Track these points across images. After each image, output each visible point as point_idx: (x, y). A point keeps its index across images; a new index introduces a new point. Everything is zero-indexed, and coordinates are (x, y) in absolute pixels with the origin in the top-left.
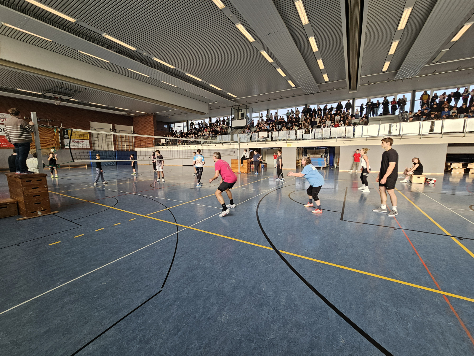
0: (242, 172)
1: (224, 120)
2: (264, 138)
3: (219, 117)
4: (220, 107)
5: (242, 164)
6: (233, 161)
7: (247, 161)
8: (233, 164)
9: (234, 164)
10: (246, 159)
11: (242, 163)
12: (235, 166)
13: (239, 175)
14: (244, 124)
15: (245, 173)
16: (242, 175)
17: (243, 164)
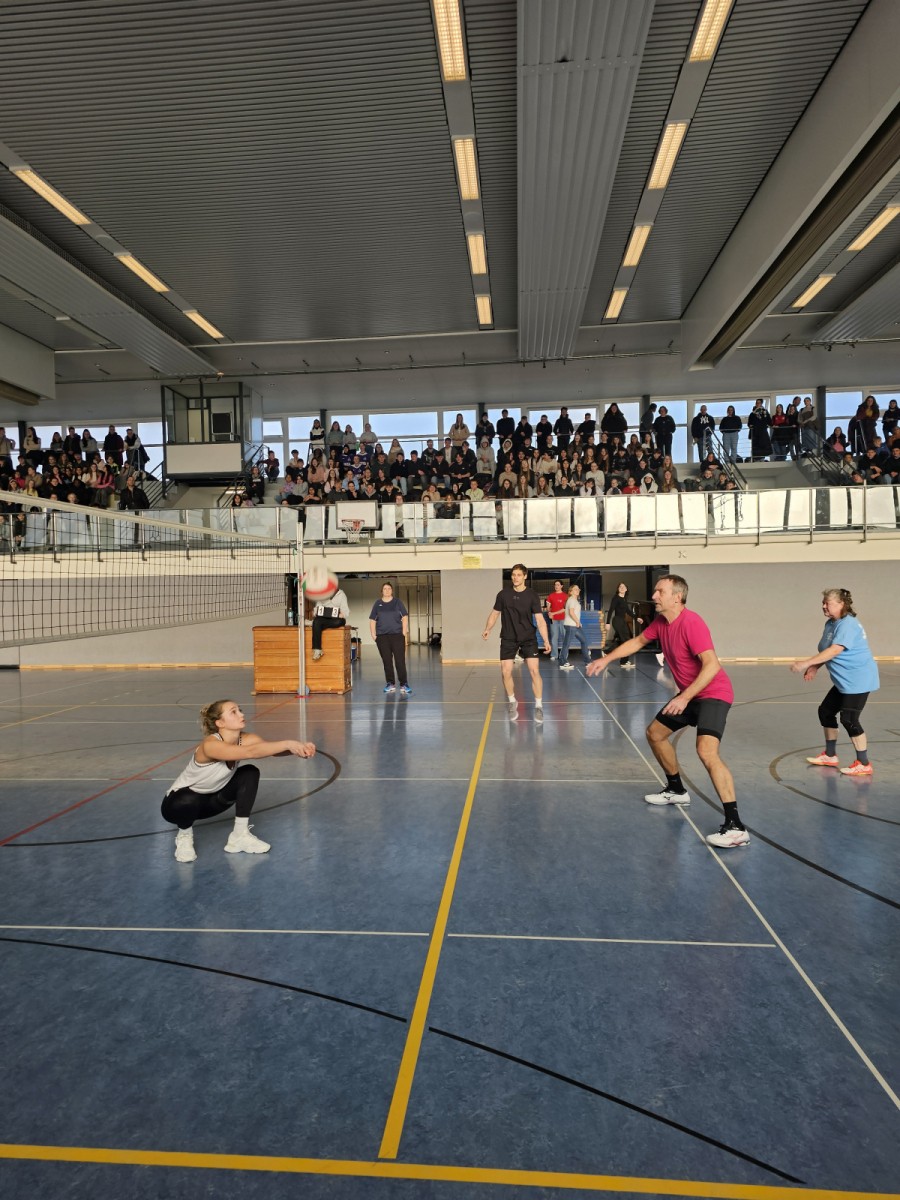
0: (318, 686)
1: (113, 441)
2: (365, 530)
3: (83, 422)
4: (109, 378)
5: (317, 652)
6: (266, 635)
7: (342, 635)
8: (262, 652)
9: (269, 652)
10: (338, 622)
11: (317, 643)
12: (275, 659)
13: (302, 703)
14: (236, 467)
15: (334, 693)
16: (317, 701)
17: (319, 647)
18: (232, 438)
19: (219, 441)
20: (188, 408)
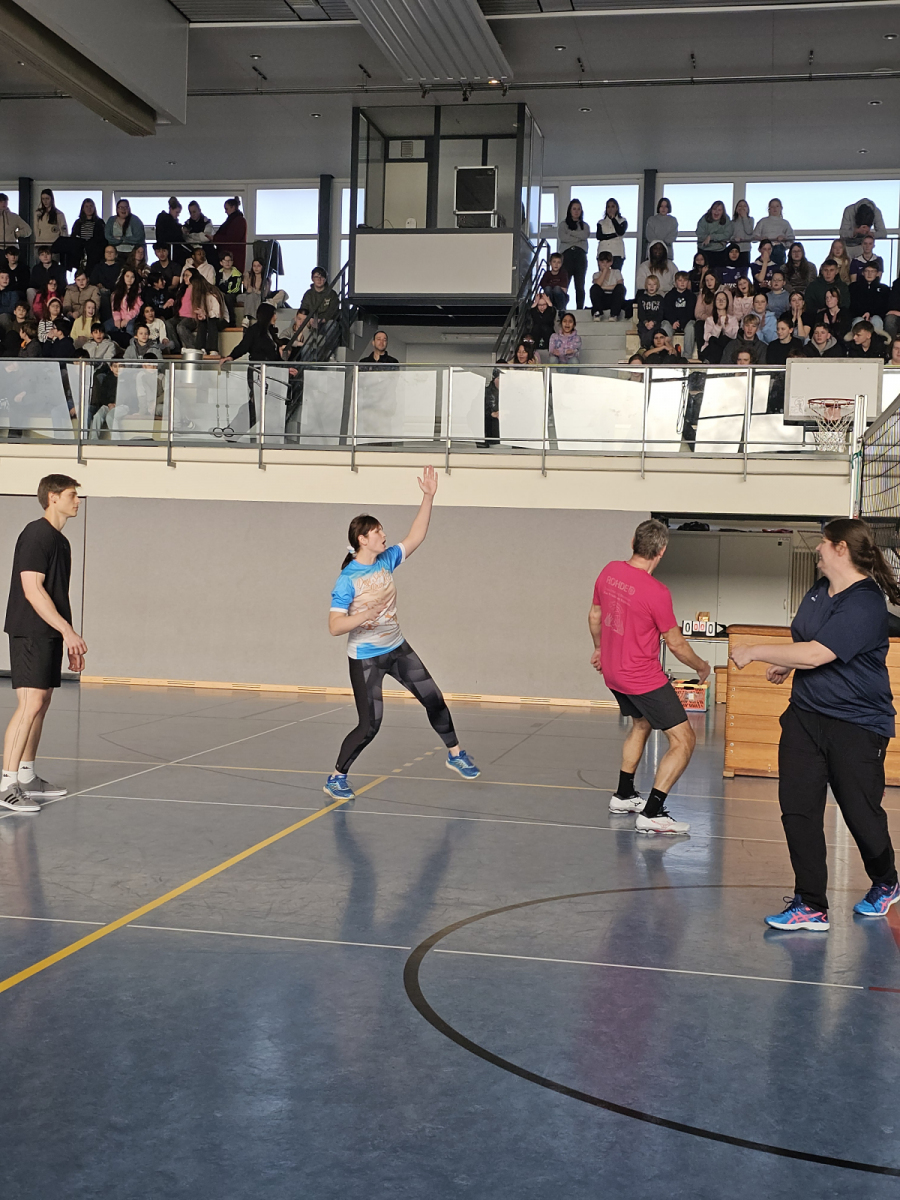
18: (493, 223)
19: (468, 226)
20: (387, 159)
